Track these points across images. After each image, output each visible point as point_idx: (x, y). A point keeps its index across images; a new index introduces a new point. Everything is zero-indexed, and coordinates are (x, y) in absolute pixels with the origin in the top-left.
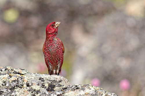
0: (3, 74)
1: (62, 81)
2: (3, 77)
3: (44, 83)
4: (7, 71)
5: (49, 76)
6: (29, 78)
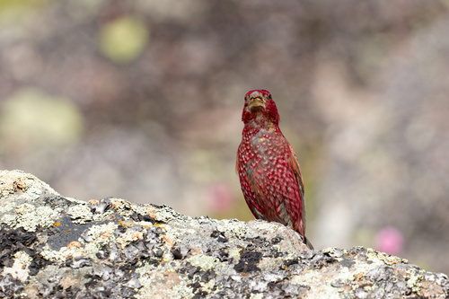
0: (101, 223)
1: (281, 239)
2: (98, 232)
3: (226, 248)
4: (112, 212)
5: (241, 224)
6: (178, 234)
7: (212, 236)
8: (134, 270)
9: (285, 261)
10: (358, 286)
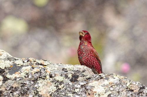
0: (26, 66)
1: (85, 71)
2: (25, 69)
3: (67, 74)
4: (30, 62)
5: (72, 66)
6: (51, 69)
7: (62, 70)
8: (37, 81)
9: (87, 78)
10: (110, 86)
